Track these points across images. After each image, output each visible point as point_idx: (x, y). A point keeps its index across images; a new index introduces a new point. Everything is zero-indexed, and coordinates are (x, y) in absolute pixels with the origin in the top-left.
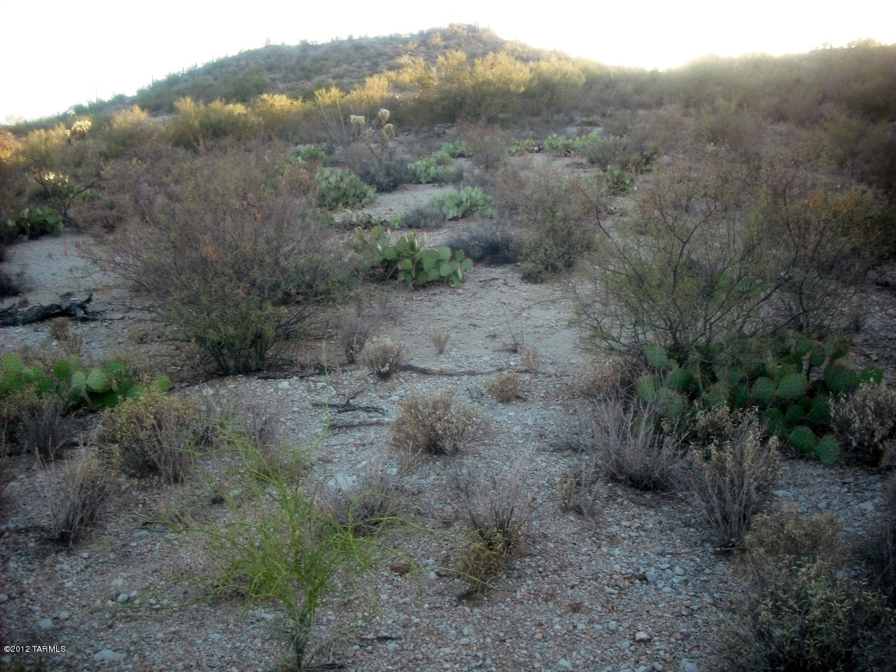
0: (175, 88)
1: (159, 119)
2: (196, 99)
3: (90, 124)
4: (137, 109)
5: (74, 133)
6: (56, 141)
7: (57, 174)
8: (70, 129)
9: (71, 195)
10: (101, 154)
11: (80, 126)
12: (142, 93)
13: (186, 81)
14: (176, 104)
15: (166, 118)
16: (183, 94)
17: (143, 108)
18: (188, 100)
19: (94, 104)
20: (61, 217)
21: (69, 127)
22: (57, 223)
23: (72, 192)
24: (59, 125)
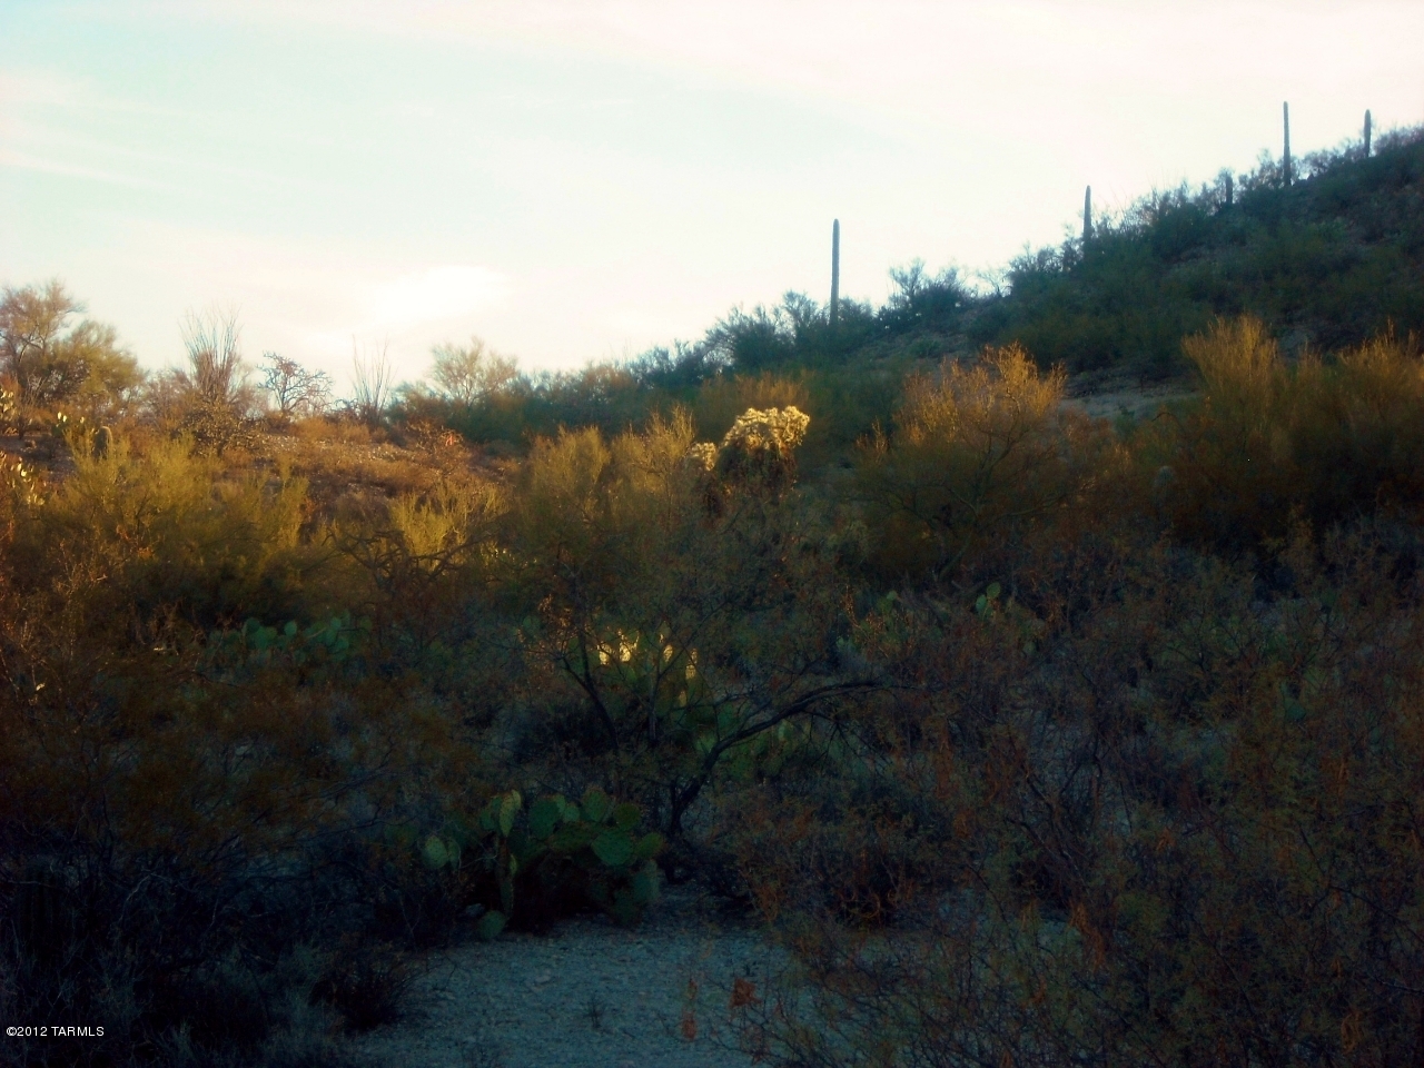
0: (1183, 271)
1: (1106, 407)
2: (1282, 322)
3: (806, 419)
4: (1017, 368)
5: (733, 460)
6: (651, 484)
7: (649, 644)
8: (717, 439)
9: (706, 743)
10: (847, 558)
11: (764, 429)
12: (1032, 280)
13: (1239, 238)
14: (1190, 346)
15: (1138, 402)
16: (1225, 303)
17: (1043, 361)
18: (1250, 332)
19: (820, 323)
20: (655, 841)
21: (709, 429)
22: (637, 867)
23: (710, 723)
24: (668, 421)
